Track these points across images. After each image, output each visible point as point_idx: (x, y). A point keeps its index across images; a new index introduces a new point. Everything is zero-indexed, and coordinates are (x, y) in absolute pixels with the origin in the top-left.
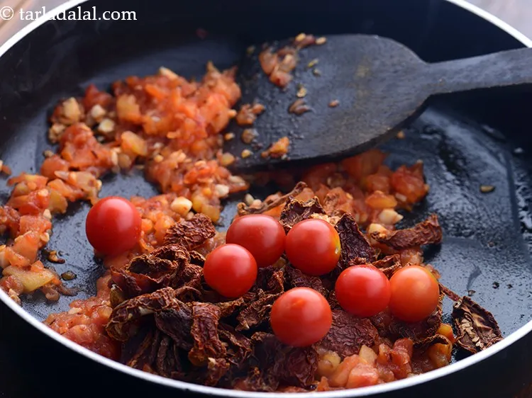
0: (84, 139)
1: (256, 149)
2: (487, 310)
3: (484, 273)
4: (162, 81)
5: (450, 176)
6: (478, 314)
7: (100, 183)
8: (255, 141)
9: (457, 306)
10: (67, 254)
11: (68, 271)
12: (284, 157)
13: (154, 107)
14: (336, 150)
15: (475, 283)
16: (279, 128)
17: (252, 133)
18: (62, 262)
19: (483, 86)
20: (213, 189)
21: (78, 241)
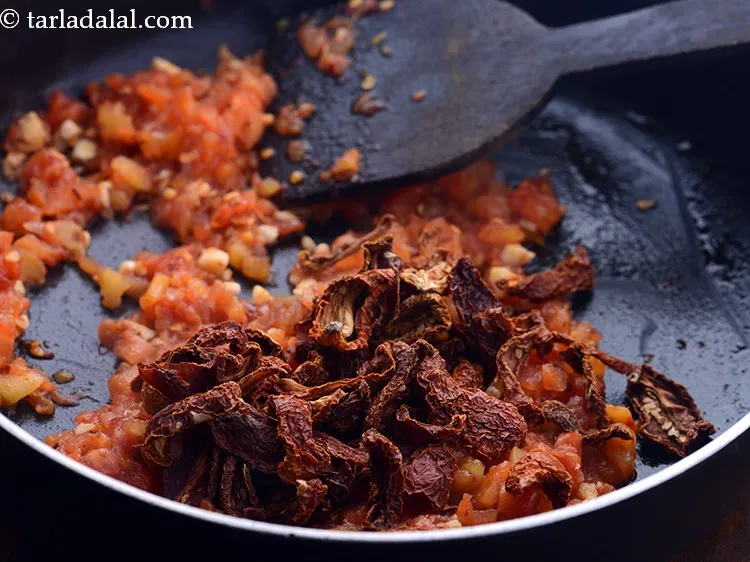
0: (58, 172)
1: (311, 169)
2: (677, 381)
3: (661, 328)
4: (161, 79)
5: (590, 190)
6: (664, 389)
7: (87, 235)
8: (307, 157)
9: (634, 380)
10: (56, 345)
11: (62, 370)
12: (355, 178)
13: (153, 117)
14: (431, 164)
15: (651, 343)
16: (341, 136)
17: (302, 147)
18: (49, 357)
19: (636, 57)
20: (256, 233)
21: (68, 324)
